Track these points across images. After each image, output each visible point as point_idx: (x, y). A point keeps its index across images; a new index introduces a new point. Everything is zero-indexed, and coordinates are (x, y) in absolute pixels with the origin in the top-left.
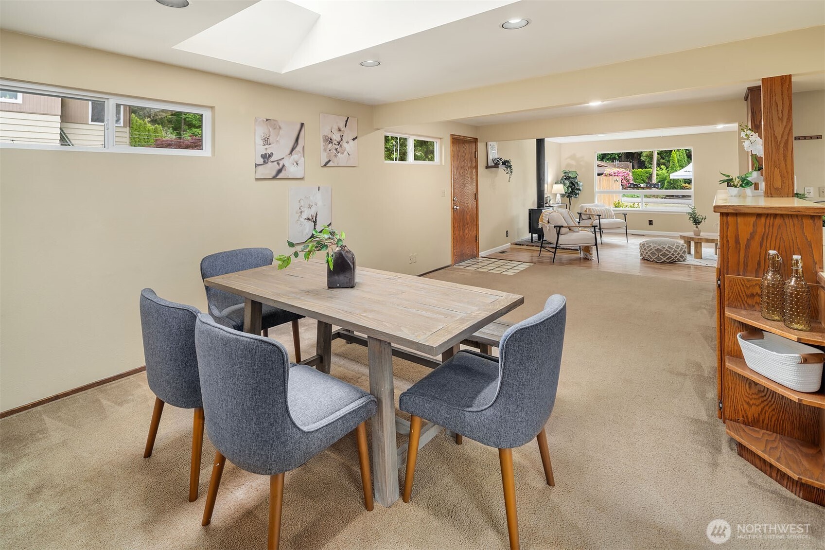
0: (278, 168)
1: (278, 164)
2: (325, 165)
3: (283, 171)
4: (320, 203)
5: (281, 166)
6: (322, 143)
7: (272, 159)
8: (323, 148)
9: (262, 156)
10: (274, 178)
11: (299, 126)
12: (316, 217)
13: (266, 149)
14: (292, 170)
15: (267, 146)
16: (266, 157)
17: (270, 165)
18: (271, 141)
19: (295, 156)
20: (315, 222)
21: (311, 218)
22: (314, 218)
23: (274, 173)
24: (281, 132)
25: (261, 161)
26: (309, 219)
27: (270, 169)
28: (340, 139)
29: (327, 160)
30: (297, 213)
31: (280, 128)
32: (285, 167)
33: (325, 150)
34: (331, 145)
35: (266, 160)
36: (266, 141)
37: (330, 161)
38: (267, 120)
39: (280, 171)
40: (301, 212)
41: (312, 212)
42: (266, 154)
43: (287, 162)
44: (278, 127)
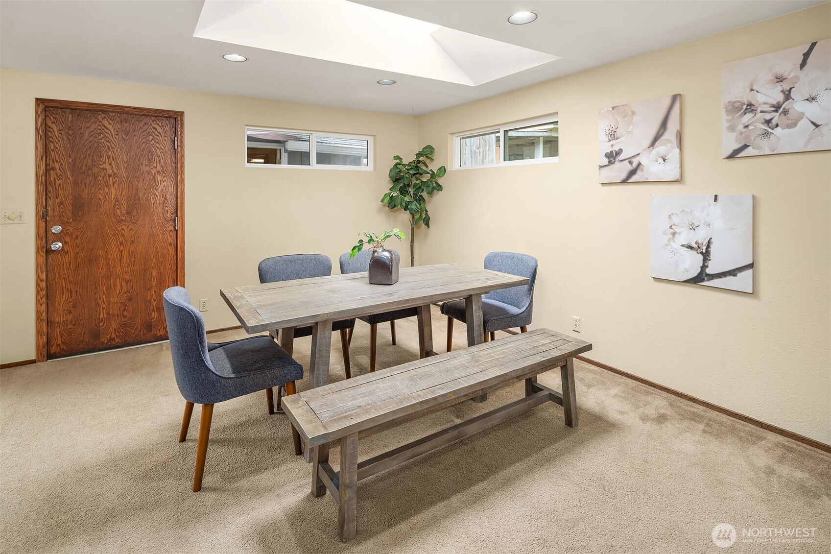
0: (629, 168)
1: (631, 163)
2: (732, 156)
3: (639, 173)
4: (719, 224)
5: (635, 165)
6: (724, 117)
7: (621, 157)
8: (728, 125)
9: (606, 155)
10: (624, 181)
11: (667, 102)
12: (708, 246)
13: (612, 145)
14: (653, 168)
15: (613, 142)
16: (612, 157)
17: (617, 165)
18: (618, 134)
19: (660, 149)
20: (706, 255)
21: (695, 246)
22: (704, 248)
23: (623, 176)
24: (636, 119)
25: (605, 161)
26: (691, 248)
27: (620, 170)
28: (781, 97)
29: (737, 146)
30: (664, 233)
31: (633, 113)
32: (641, 167)
33: (732, 128)
34: (749, 116)
35: (612, 159)
36: (613, 136)
37: (746, 146)
38: (613, 108)
39: (633, 172)
40: (674, 234)
41: (701, 236)
42: (612, 152)
43: (644, 160)
44: (630, 113)
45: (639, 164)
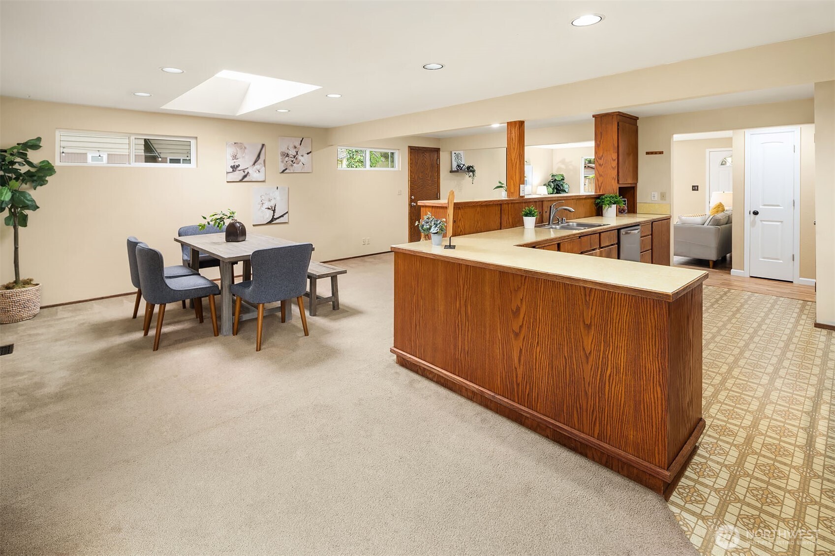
0: (244, 174)
1: (244, 172)
2: (283, 172)
3: (248, 176)
4: (278, 198)
5: (246, 173)
6: (280, 157)
7: (239, 168)
8: (281, 160)
9: (231, 167)
10: (241, 181)
11: (260, 147)
12: (275, 207)
13: (235, 162)
14: (254, 175)
15: (234, 161)
16: (234, 168)
17: (237, 172)
18: (238, 156)
19: (257, 166)
20: (274, 211)
21: (270, 208)
22: (273, 208)
23: (240, 178)
24: (246, 151)
25: (231, 170)
26: (269, 209)
27: (238, 175)
28: (295, 154)
29: (284, 169)
30: (259, 204)
31: (245, 148)
32: (249, 174)
33: (282, 162)
34: (287, 158)
35: (234, 169)
36: (235, 157)
37: (286, 169)
38: (235, 143)
39: (245, 176)
40: (263, 204)
41: (272, 204)
42: (234, 165)
43: (250, 171)
44: (244, 148)
45: (248, 173)
